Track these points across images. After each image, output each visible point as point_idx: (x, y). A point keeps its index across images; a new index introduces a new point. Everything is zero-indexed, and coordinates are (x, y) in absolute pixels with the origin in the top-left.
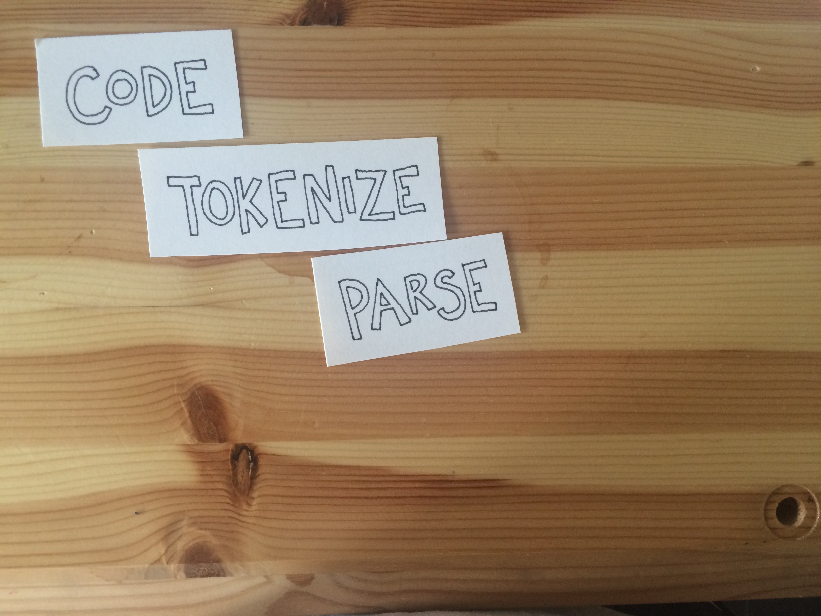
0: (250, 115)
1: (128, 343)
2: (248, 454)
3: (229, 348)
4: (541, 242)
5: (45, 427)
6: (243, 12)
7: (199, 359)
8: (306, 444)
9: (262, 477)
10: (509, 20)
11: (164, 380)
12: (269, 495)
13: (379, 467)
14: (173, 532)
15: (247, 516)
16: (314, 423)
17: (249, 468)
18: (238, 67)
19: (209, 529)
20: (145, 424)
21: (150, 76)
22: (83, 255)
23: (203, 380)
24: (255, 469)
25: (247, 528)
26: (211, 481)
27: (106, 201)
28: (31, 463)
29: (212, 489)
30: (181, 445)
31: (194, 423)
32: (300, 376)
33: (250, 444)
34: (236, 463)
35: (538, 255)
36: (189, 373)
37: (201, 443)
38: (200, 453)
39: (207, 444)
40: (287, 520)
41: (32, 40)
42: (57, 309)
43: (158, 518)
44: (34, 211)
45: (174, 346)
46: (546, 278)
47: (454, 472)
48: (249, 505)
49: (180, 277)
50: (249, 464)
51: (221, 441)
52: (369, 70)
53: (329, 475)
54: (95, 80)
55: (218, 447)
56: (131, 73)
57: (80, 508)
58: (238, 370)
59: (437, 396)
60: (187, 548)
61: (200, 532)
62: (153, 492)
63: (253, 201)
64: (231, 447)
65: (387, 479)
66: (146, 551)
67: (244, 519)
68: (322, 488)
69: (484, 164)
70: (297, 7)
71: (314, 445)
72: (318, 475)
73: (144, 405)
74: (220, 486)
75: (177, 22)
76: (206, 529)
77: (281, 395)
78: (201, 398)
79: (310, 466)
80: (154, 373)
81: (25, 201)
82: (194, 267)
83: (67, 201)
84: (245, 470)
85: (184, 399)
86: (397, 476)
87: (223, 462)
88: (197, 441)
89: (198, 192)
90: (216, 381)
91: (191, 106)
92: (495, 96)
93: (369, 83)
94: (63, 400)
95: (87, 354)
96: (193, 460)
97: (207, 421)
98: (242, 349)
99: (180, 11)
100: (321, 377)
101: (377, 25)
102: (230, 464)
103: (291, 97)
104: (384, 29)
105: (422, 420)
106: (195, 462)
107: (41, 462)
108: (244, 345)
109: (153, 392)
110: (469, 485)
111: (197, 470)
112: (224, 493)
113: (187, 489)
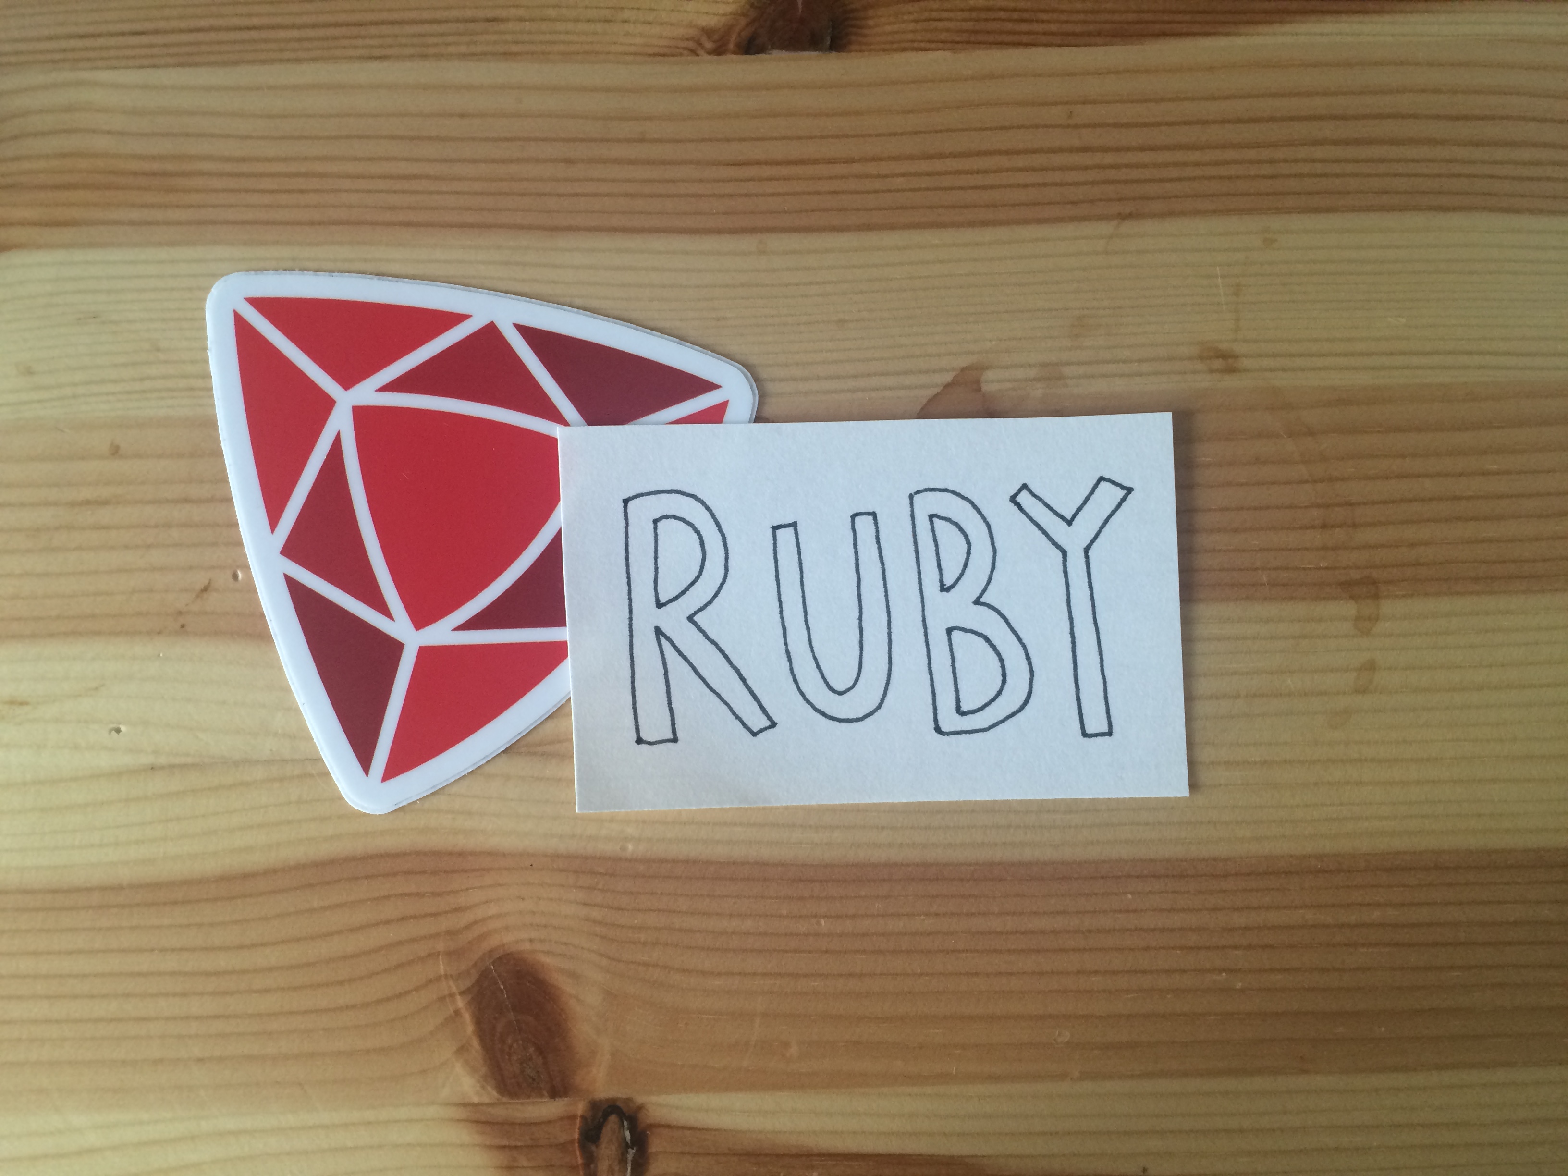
1: (324, 851)
2: (623, 1126)
3: (573, 857)
4: (1355, 575)
5: (124, 1062)
6: (599, 27)
7: (500, 885)
8: (767, 1101)
10: (1259, 23)
11: (413, 940)
13: (953, 1157)
16: (786, 1045)
17: (627, 1163)
20: (368, 1052)
22: (215, 634)
23: (508, 938)
24: (641, 1164)
28: (91, 1151)
30: (457, 1105)
31: (489, 1051)
32: (749, 924)
33: (629, 1100)
34: (593, 1148)
35: (1349, 608)
36: (475, 922)
37: (505, 1099)
38: (502, 1124)
39: (521, 1100)
42: (153, 768)
44: (95, 528)
45: (436, 854)
46: (1371, 667)
50: (627, 1152)
51: (554, 1094)
52: (910, 158)
55: (548, 1109)
58: (596, 914)
59: (1096, 972)
64: (580, 1108)
69: (1204, 382)
70: (730, 9)
71: (787, 1100)
73: (366, 1005)
77: (703, 973)
78: (504, 984)
79: (777, 1156)
80: (388, 922)
81: (73, 504)
83: (175, 502)
84: (617, 1168)
85: (463, 988)
87: (563, 1147)
88: (495, 1094)
90: (542, 941)
92: (1228, 212)
93: (911, 190)
94: (166, 995)
95: (225, 879)
96: (488, 1143)
97: (521, 1042)
98: (603, 859)
99: (443, 28)
100: (803, 927)
101: (928, 45)
102: (578, 1153)
103: (719, 231)
104: (948, 54)
105: (1059, 1035)
106: (490, 1147)
107: (114, 1148)
108: (610, 848)
109: (386, 971)
111: (496, 1167)
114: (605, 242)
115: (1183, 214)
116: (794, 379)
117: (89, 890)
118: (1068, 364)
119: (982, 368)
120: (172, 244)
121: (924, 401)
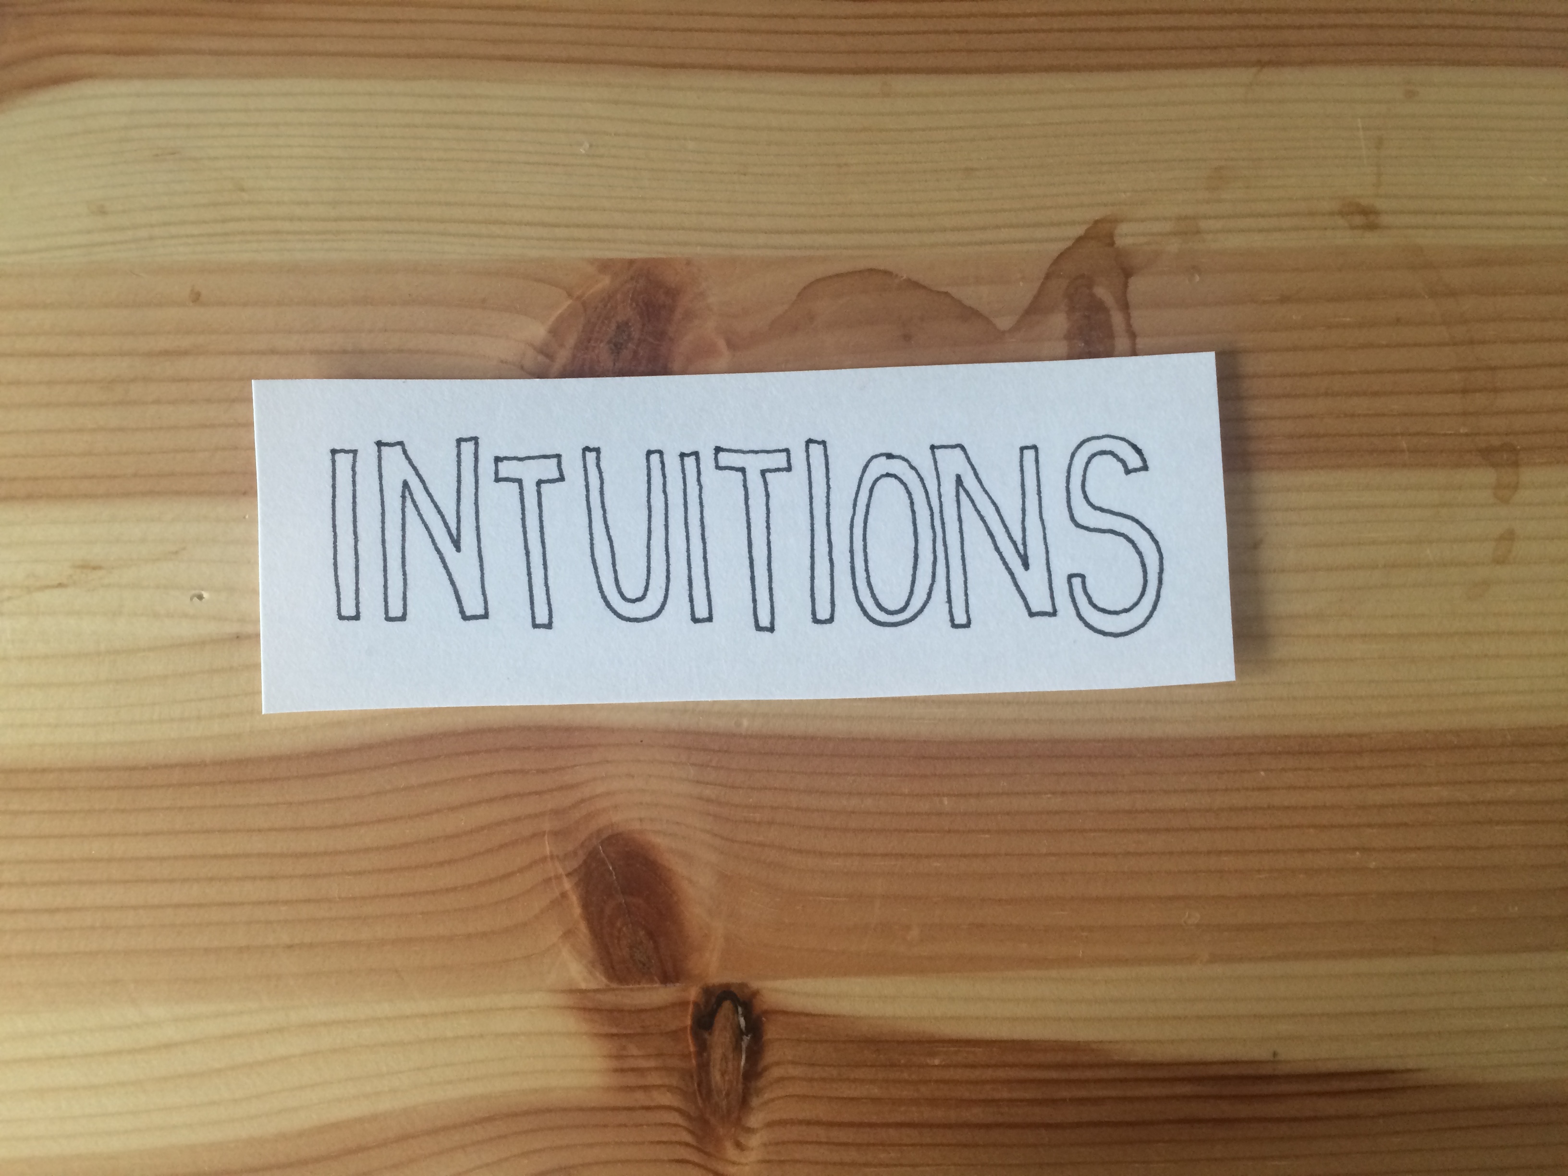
2: (738, 1012)
3: (686, 732)
4: (1496, 441)
5: (207, 951)
7: (608, 762)
8: (887, 985)
9: (776, 1072)
11: (517, 820)
12: (792, 1122)
13: (1078, 1043)
16: (907, 928)
17: (741, 1051)
20: (469, 936)
23: (617, 818)
24: (755, 1053)
26: (642, 1087)
28: (170, 1046)
29: (648, 1108)
30: (563, 991)
31: (596, 933)
32: (869, 802)
33: (743, 986)
34: (706, 1036)
35: (1487, 476)
36: (583, 801)
37: (614, 985)
38: (611, 1011)
39: (631, 986)
42: (238, 637)
44: (175, 380)
45: (542, 729)
46: (1510, 536)
47: (1275, 1054)
48: (741, 1148)
50: (742, 1040)
51: (666, 979)
53: (947, 1066)
55: (659, 994)
58: (709, 792)
59: (1228, 852)
62: (490, 1119)
64: (693, 994)
65: (1102, 1074)
68: (933, 1102)
69: (1344, 238)
71: (907, 985)
72: (921, 1066)
73: (469, 887)
74: (667, 1099)
77: (821, 854)
78: (612, 864)
79: (898, 1042)
80: (491, 800)
81: (150, 354)
83: (262, 353)
84: (731, 1056)
85: (569, 870)
86: (1126, 1065)
87: (675, 1035)
88: (604, 979)
90: (653, 820)
92: (1369, 62)
93: (1044, 31)
94: (254, 878)
95: (314, 755)
96: (595, 1031)
97: (630, 926)
98: (715, 734)
100: (924, 806)
102: (690, 1041)
103: (840, 72)
105: (1189, 917)
106: (597, 1035)
107: (195, 1042)
108: (724, 723)
109: (489, 851)
110: (1315, 1087)
111: (605, 1056)
112: (674, 1118)
113: (581, 1109)
114: (720, 80)
115: (1323, 62)
116: (919, 231)
118: (1206, 217)
119: (1115, 221)
120: (257, 76)
121: (1056, 255)
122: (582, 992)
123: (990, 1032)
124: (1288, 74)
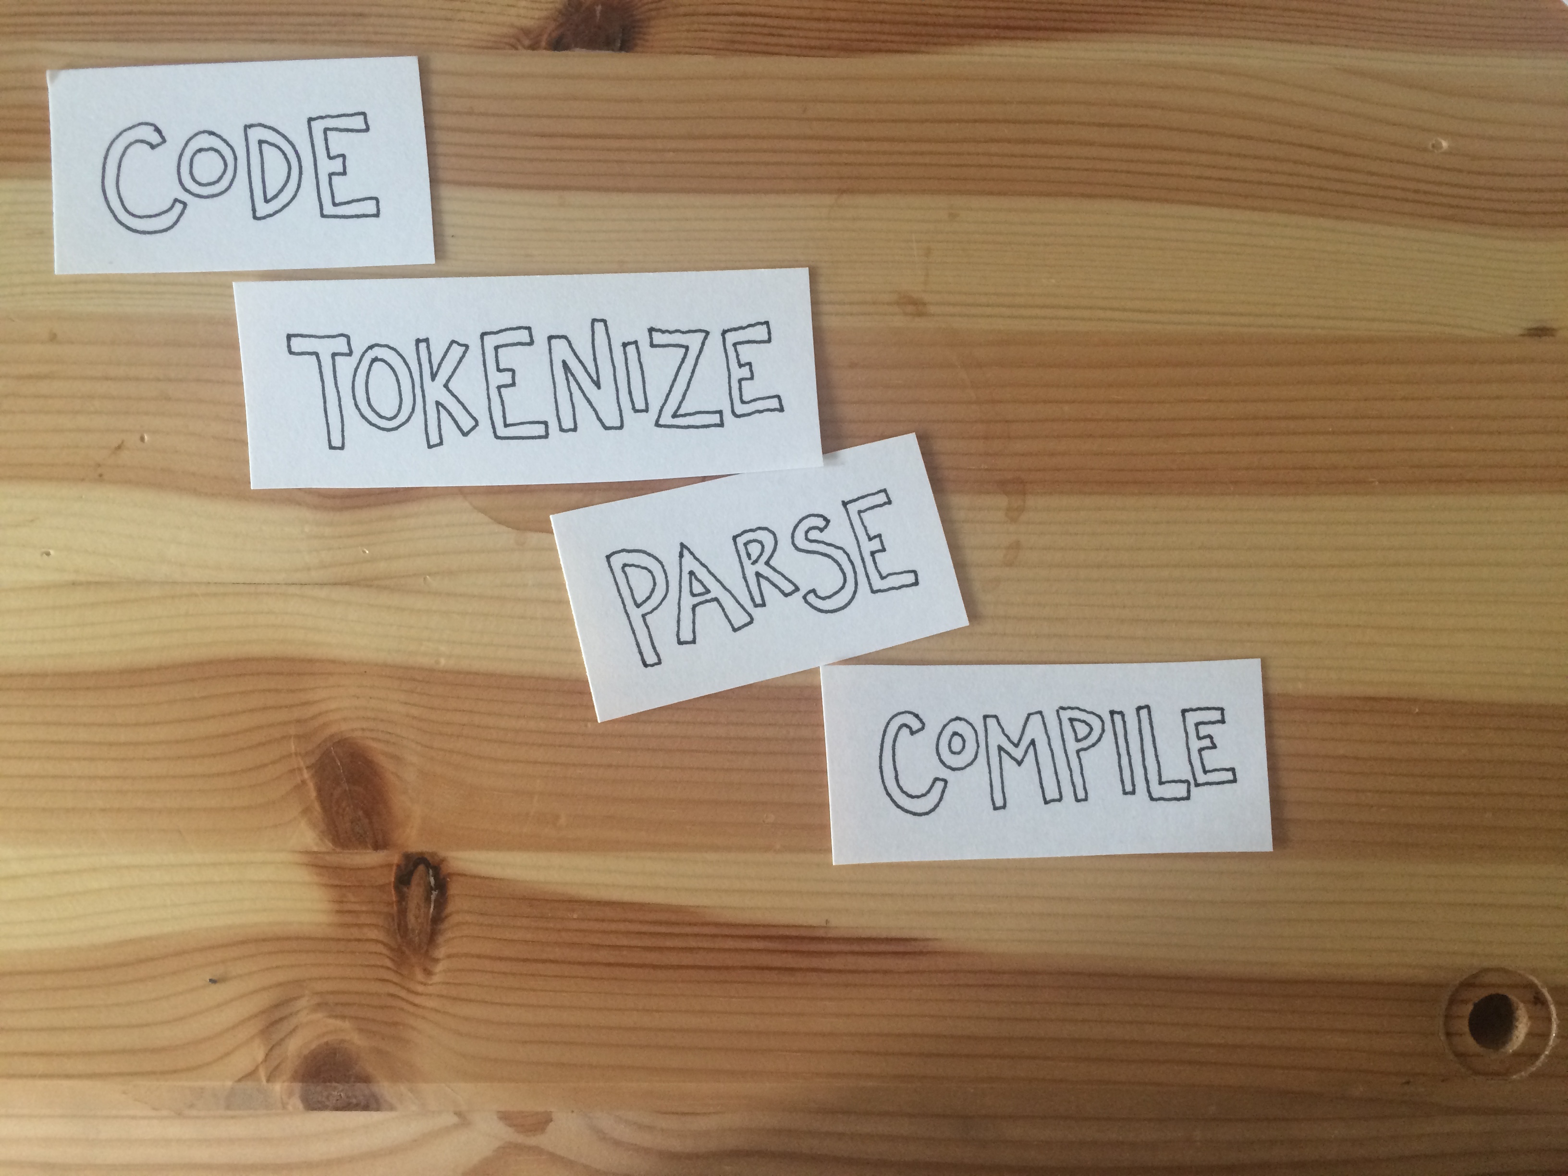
0: (448, 219)
1: (204, 653)
2: (429, 874)
3: (397, 667)
4: (1008, 476)
5: (44, 810)
6: (439, 24)
7: (340, 686)
8: (542, 858)
9: (455, 919)
10: (953, 45)
11: (271, 725)
12: (467, 955)
14: (281, 1019)
15: (421, 994)
16: (558, 817)
17: (430, 904)
18: (429, 128)
19: (351, 1017)
20: (233, 809)
21: (261, 142)
22: (128, 482)
23: (344, 727)
24: (441, 903)
25: (424, 1018)
26: (356, 925)
27: (170, 380)
28: (15, 878)
29: (359, 940)
30: (301, 852)
31: (326, 810)
32: (532, 725)
33: (433, 854)
34: (405, 889)
35: (1002, 501)
36: (320, 714)
37: (338, 850)
38: (335, 868)
39: (351, 851)
40: (502, 1004)
41: (42, 72)
42: (74, 584)
43: (255, 992)
44: (36, 396)
45: (292, 660)
46: (1017, 546)
47: (827, 921)
48: (428, 973)
49: (307, 529)
50: (432, 894)
51: (377, 847)
52: (679, 137)
53: (583, 920)
54: (157, 150)
55: (369, 858)
56: (225, 137)
57: (106, 967)
58: (414, 711)
59: (797, 771)
60: (306, 1052)
61: (331, 1021)
62: (243, 942)
63: (451, 385)
64: (396, 858)
65: (698, 930)
66: (227, 1054)
67: (417, 1000)
68: (572, 945)
69: (899, 321)
70: (544, 14)
71: (557, 859)
72: (562, 919)
73: (233, 773)
74: (373, 934)
75: (314, 41)
76: (343, 1017)
77: (496, 760)
78: (341, 762)
79: (547, 900)
80: (252, 711)
81: (19, 377)
82: (334, 509)
83: (98, 379)
84: (423, 905)
85: (308, 764)
86: (717, 925)
87: (381, 888)
88: (330, 845)
89: (345, 366)
90: (372, 730)
91: (337, 201)
92: (924, 192)
93: (680, 162)
94: (79, 759)
95: (124, 672)
96: (323, 882)
97: (352, 807)
98: (421, 669)
99: (320, 20)
101: (697, 50)
102: (393, 892)
103: (529, 187)
104: (711, 58)
105: (767, 817)
106: (326, 886)
107: (34, 875)
108: (426, 661)
109: (250, 748)
110: (856, 948)
111: (329, 901)
112: (380, 948)
113: (309, 938)
115: (888, 191)
117: (21, 675)
122: (315, 852)
123: (615, 895)
124: (862, 200)
